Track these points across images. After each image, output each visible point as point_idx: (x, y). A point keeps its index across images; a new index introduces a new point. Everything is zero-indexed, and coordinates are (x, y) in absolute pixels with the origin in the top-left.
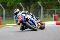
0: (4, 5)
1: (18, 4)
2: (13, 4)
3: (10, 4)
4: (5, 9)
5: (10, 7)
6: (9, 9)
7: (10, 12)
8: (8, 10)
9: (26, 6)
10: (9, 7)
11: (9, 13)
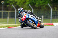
0: (32, 5)
1: (46, 4)
2: (42, 4)
3: (39, 4)
4: (34, 9)
5: (39, 7)
6: (38, 9)
7: (39, 12)
8: (36, 10)
9: (54, 7)
10: (37, 7)
11: (37, 13)
